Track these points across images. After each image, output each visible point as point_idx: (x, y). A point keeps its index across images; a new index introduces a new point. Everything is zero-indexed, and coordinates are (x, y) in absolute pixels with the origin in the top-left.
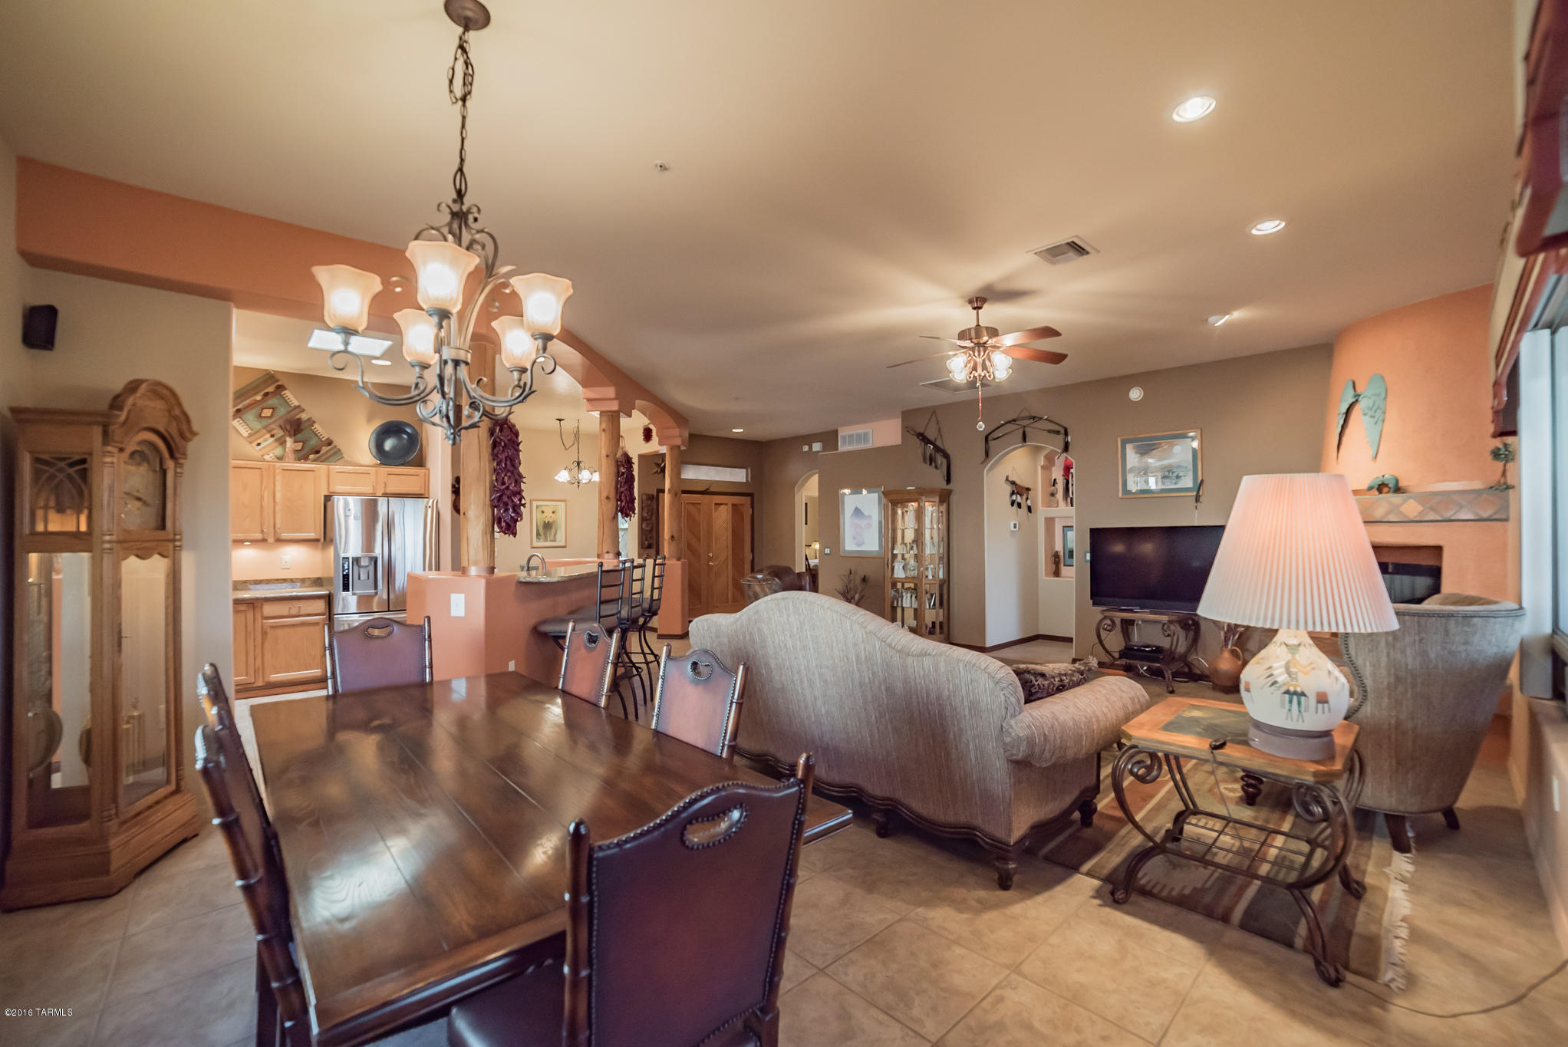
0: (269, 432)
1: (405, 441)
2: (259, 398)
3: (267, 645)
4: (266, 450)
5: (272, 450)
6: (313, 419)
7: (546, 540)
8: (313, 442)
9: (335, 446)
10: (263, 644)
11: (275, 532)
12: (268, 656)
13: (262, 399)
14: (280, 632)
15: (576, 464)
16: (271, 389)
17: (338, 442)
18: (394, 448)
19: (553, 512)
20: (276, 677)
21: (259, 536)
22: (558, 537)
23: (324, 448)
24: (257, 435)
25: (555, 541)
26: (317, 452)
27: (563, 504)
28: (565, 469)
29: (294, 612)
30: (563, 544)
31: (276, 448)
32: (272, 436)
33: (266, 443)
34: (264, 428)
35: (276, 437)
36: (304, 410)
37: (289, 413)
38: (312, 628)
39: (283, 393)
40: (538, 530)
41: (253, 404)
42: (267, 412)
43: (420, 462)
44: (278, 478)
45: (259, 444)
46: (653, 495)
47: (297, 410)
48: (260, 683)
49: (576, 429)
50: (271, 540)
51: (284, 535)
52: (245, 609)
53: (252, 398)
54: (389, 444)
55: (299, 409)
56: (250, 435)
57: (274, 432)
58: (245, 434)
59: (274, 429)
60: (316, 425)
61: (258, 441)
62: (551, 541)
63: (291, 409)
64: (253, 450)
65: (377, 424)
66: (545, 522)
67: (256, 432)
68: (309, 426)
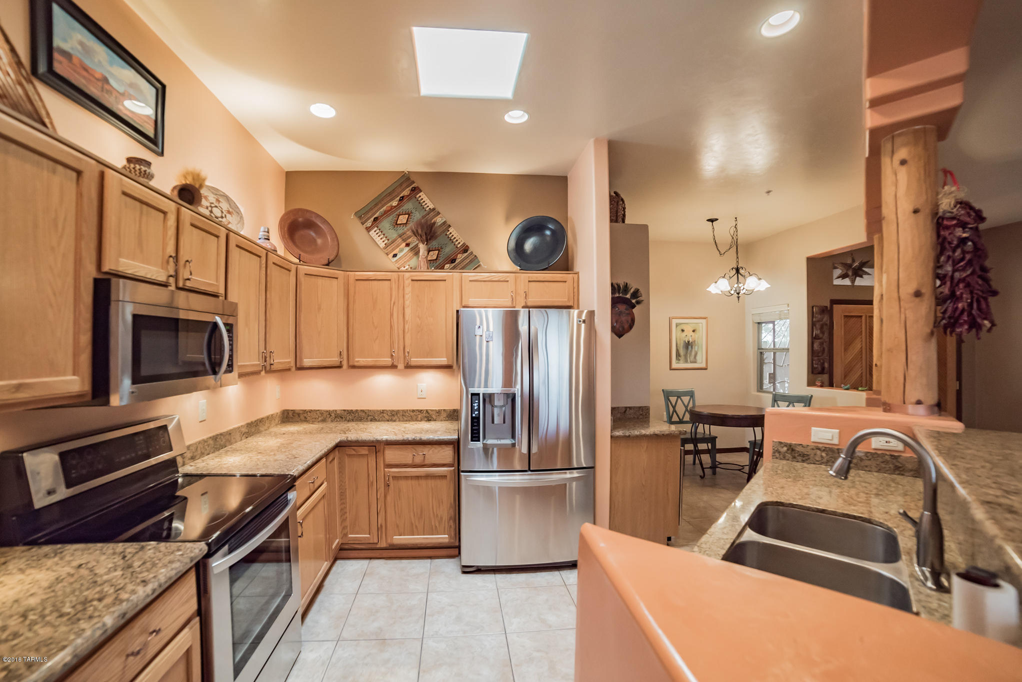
0: (404, 240)
1: (548, 239)
2: (395, 203)
3: (389, 498)
4: (401, 262)
5: (408, 261)
6: (448, 223)
7: (686, 361)
8: (448, 250)
9: (472, 253)
10: (385, 496)
11: (405, 357)
12: (390, 511)
13: (398, 204)
14: (403, 484)
15: (734, 271)
16: (406, 192)
17: (474, 248)
18: (535, 249)
19: (694, 331)
20: (399, 539)
21: (387, 361)
22: (699, 358)
23: (459, 256)
24: (393, 246)
25: (695, 362)
26: (453, 261)
27: (704, 321)
28: (724, 277)
29: (418, 460)
30: (703, 365)
31: (411, 258)
32: (408, 245)
33: (402, 254)
34: (400, 236)
35: (411, 246)
36: (439, 213)
37: (423, 217)
38: (439, 482)
39: (418, 196)
40: (677, 351)
41: (389, 211)
42: (403, 219)
43: (566, 265)
44: (408, 290)
45: (395, 256)
46: (827, 307)
47: (432, 214)
48: (383, 544)
49: (733, 229)
50: (401, 366)
51: (415, 361)
52: (367, 452)
53: (389, 205)
54: (529, 245)
55: (435, 212)
56: (387, 246)
57: (408, 241)
58: (382, 245)
59: (409, 237)
60: (451, 230)
61: (395, 252)
62: (691, 362)
63: (425, 213)
64: (390, 263)
65: (516, 223)
66: (685, 341)
67: (392, 242)
68: (444, 231)
